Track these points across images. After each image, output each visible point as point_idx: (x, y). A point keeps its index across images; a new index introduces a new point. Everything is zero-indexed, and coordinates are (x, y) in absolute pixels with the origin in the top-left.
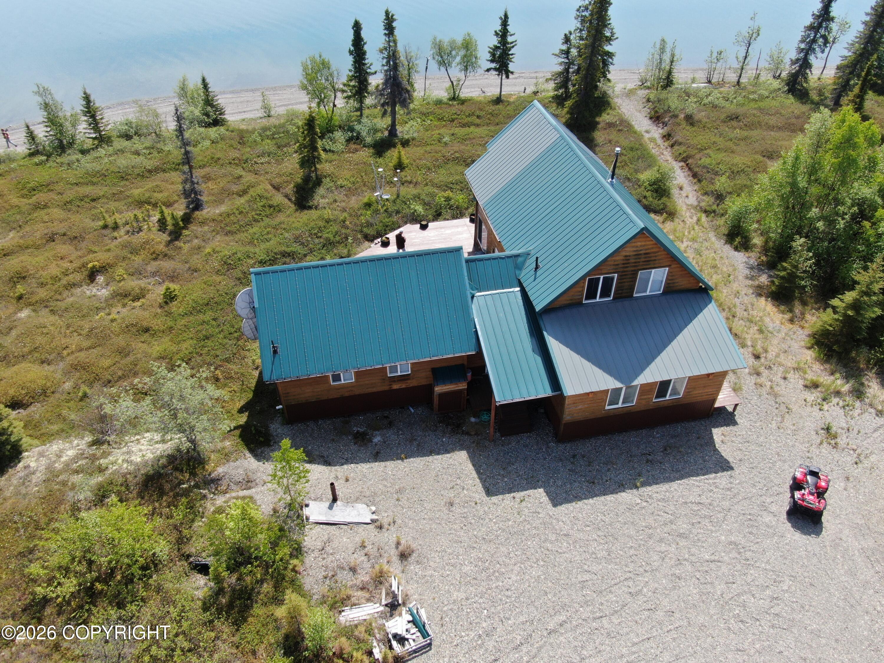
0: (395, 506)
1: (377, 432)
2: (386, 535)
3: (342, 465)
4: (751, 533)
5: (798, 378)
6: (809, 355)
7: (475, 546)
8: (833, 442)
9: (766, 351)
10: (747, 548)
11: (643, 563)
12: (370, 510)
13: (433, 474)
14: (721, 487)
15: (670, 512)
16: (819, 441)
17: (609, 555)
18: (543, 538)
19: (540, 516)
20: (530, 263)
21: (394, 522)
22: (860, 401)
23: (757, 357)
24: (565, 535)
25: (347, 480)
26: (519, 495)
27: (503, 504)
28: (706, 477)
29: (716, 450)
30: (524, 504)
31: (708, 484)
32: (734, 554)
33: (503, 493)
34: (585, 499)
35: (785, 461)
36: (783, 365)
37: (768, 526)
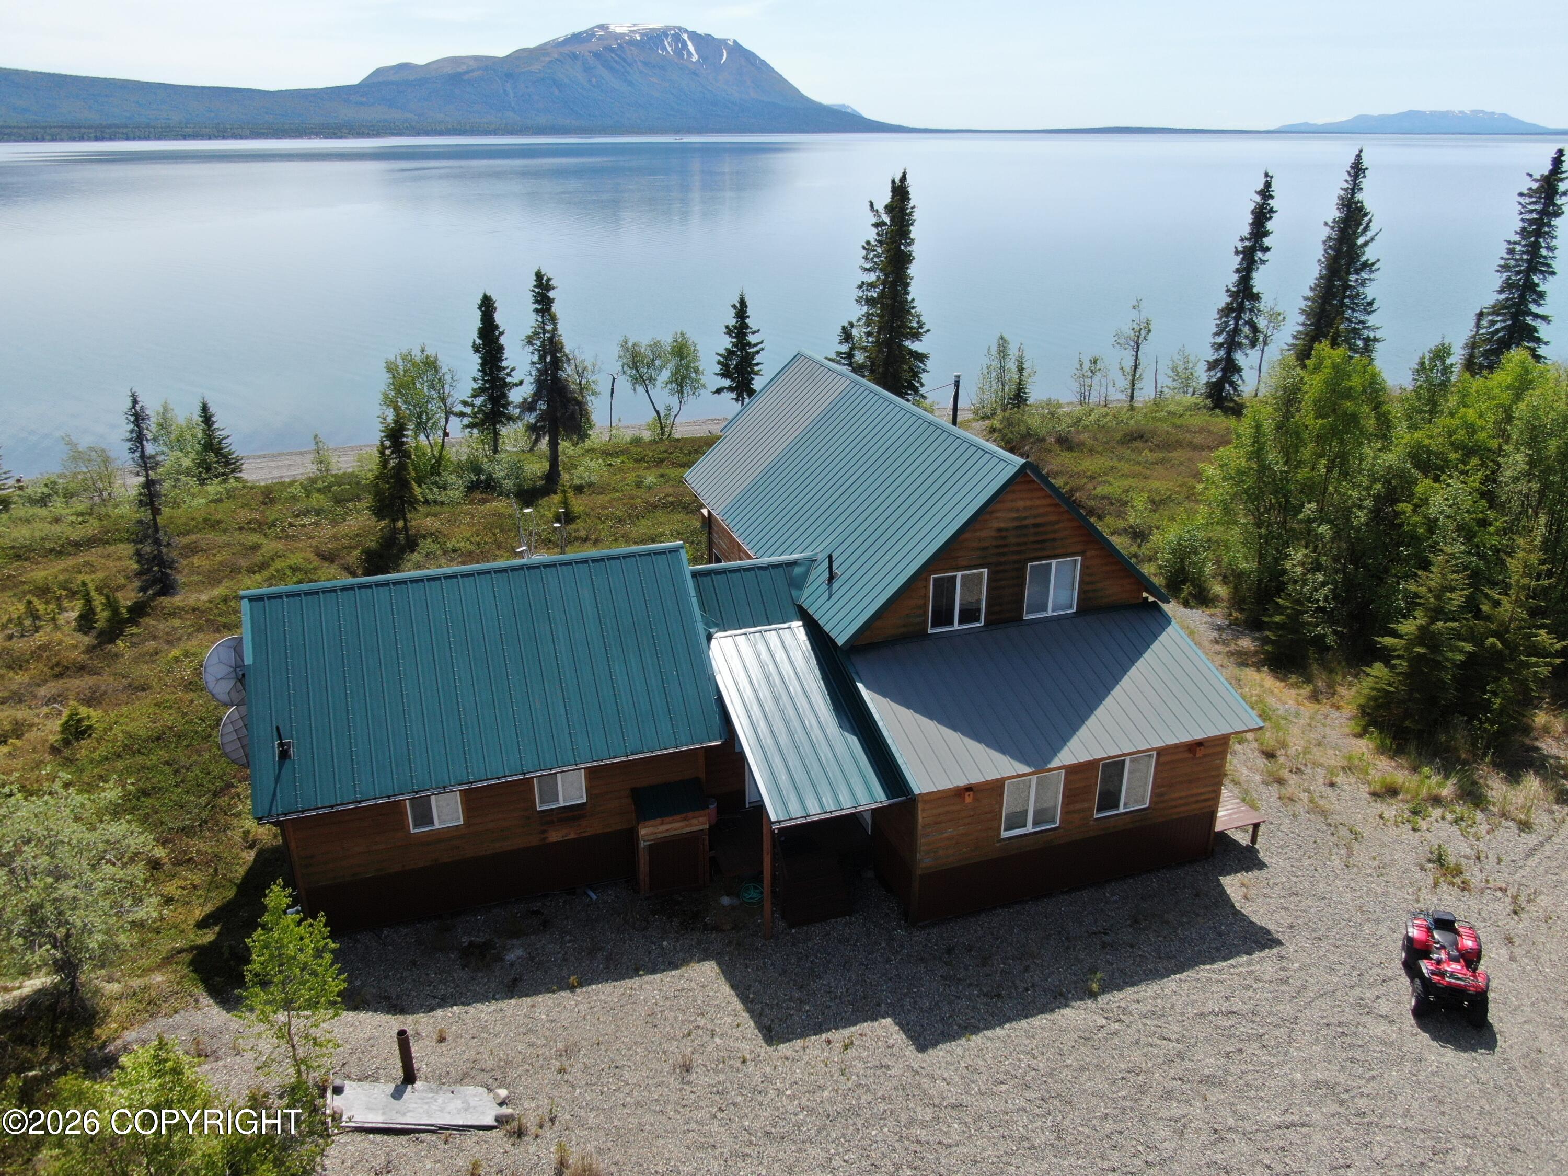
0: (556, 1085)
1: (515, 942)
2: (532, 1149)
3: (432, 1009)
4: (1352, 1060)
5: (1356, 783)
6: (1364, 747)
7: (747, 1151)
8: (1458, 880)
9: (1284, 745)
10: (1355, 1092)
11: (1140, 1148)
12: (496, 1096)
13: (644, 1011)
14: (1267, 978)
15: (1174, 1037)
16: (1430, 881)
17: (1059, 1138)
18: (904, 1118)
19: (892, 1072)
20: (820, 573)
21: (552, 1120)
22: (1482, 811)
23: (1270, 755)
24: (954, 1107)
25: (442, 1040)
26: (839, 1036)
27: (806, 1058)
28: (1232, 961)
29: (1236, 913)
30: (852, 1052)
31: (1238, 975)
32: (1331, 1107)
33: (802, 1036)
34: (987, 1028)
35: (1378, 921)
36: (1322, 765)
37: (1383, 1042)
